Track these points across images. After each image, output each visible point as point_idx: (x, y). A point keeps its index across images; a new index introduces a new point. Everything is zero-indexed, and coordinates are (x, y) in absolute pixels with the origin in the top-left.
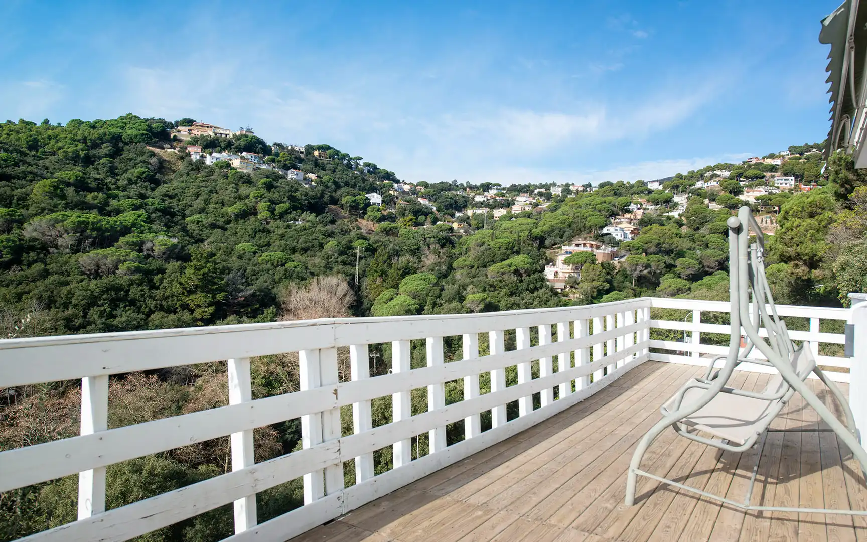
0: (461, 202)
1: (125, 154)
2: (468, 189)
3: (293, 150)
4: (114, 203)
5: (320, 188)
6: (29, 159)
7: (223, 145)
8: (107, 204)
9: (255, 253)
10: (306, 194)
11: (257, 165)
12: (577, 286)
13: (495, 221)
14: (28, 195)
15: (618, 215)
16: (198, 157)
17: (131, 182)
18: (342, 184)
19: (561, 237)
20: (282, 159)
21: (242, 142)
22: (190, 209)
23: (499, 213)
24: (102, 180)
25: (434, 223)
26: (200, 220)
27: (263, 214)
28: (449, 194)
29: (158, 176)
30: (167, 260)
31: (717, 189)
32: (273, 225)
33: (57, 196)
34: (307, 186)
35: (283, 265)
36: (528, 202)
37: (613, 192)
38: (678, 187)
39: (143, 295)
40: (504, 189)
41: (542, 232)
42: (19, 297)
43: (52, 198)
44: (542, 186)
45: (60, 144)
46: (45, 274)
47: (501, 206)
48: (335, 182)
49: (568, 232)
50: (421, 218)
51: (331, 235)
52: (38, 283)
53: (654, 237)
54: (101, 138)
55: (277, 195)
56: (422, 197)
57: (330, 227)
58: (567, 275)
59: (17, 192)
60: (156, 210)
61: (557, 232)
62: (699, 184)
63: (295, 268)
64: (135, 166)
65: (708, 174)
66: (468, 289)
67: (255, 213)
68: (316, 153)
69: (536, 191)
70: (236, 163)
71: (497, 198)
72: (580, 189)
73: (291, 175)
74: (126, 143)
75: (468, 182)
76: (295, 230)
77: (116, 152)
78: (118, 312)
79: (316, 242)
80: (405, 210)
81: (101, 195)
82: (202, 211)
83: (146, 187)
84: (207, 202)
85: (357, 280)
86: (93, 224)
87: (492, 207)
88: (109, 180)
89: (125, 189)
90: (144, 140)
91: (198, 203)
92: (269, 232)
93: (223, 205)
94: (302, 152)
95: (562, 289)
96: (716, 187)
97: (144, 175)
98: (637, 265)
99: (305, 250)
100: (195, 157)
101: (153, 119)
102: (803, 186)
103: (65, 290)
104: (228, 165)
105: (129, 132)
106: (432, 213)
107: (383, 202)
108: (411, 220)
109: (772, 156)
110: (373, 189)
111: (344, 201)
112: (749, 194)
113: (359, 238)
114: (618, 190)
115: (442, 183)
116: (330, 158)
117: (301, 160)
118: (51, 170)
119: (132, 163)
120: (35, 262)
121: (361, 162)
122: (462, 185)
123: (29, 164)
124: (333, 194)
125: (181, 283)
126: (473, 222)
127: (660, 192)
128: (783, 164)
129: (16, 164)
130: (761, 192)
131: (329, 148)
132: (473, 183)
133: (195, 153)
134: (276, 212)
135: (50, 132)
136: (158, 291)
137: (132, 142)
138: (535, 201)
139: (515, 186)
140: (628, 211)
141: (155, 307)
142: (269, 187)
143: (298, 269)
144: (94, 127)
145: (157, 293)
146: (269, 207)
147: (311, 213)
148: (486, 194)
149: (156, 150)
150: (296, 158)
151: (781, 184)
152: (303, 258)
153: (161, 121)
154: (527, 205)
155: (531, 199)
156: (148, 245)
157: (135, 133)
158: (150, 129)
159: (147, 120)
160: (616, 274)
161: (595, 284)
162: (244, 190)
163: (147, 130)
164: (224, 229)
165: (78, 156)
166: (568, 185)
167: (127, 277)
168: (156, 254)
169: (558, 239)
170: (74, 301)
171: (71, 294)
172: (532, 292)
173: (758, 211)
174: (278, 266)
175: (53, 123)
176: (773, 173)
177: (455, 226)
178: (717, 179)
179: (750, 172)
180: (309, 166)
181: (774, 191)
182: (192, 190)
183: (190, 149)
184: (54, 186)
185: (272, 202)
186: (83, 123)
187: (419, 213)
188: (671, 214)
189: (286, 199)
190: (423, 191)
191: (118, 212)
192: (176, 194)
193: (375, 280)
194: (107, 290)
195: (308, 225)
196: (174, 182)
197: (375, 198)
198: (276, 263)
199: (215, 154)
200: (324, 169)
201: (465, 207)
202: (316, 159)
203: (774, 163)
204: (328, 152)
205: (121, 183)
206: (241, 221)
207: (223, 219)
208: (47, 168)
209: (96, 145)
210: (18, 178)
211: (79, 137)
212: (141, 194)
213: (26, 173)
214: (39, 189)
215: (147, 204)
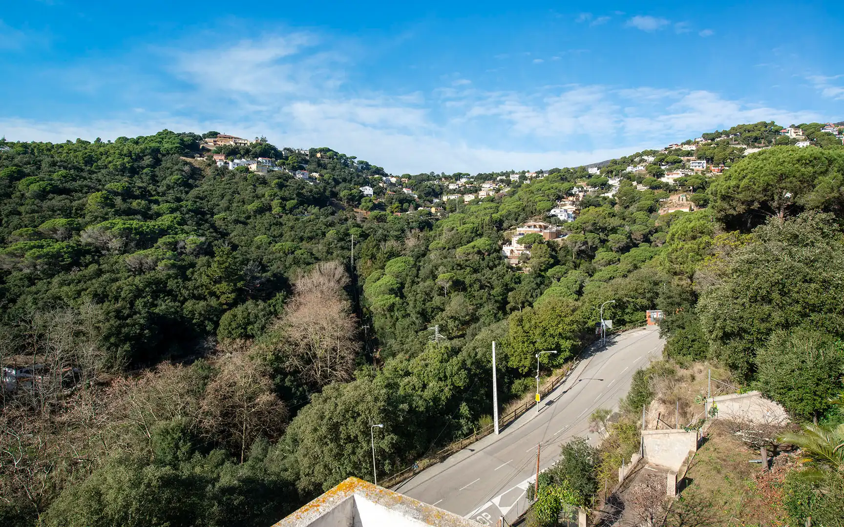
0: (437, 190)
1: (163, 164)
2: (443, 179)
3: (300, 153)
4: (155, 207)
5: (322, 184)
6: (85, 174)
7: (242, 153)
8: (149, 209)
9: (270, 243)
10: (311, 191)
11: (271, 168)
12: (528, 261)
13: (465, 206)
14: (84, 205)
15: (563, 198)
16: (222, 164)
17: (169, 187)
18: (341, 180)
19: (516, 220)
20: (291, 162)
21: (258, 149)
22: (217, 208)
23: (469, 198)
24: (145, 188)
25: (416, 209)
26: (226, 217)
27: (276, 210)
28: (428, 183)
29: (191, 181)
30: (197, 256)
31: (644, 172)
32: (285, 217)
33: (107, 205)
34: (312, 184)
35: (293, 253)
36: (492, 188)
37: (560, 178)
38: (612, 172)
39: (178, 287)
40: (472, 177)
41: (501, 216)
42: (79, 293)
43: (103, 208)
44: (503, 174)
45: (110, 159)
46: (99, 273)
47: (470, 192)
48: (334, 179)
49: (523, 215)
50: (405, 205)
51: (332, 225)
52: (94, 281)
53: (590, 218)
54: (143, 151)
55: (287, 194)
56: (406, 187)
57: (330, 218)
58: (521, 252)
59: (75, 203)
60: (190, 210)
61: (513, 215)
62: (629, 169)
63: (302, 254)
64: (171, 174)
65: (637, 159)
66: (440, 269)
67: (270, 209)
68: (319, 155)
69: (498, 179)
70: (253, 167)
71: (467, 186)
72: (534, 175)
73: (299, 176)
74: (164, 155)
75: (443, 173)
76: (303, 222)
77: (157, 162)
78: (159, 302)
79: (319, 232)
80: (392, 199)
81: (143, 202)
82: (228, 209)
83: (181, 191)
84: (230, 201)
85: (352, 262)
86: (136, 229)
87: (463, 193)
88: (151, 187)
89: (164, 194)
90: (178, 152)
91: (224, 203)
92: (281, 224)
93: (244, 203)
94: (307, 155)
95: (516, 264)
96: (643, 171)
97: (180, 181)
98: (576, 242)
99: (310, 238)
100: (219, 164)
101: (184, 133)
102: (713, 168)
103: (115, 286)
104: (247, 170)
105: (166, 146)
106: (414, 200)
107: (374, 193)
108: (398, 207)
109: (688, 143)
110: (366, 183)
111: (342, 194)
112: (669, 177)
113: (354, 226)
114: (564, 175)
115: (422, 174)
116: (330, 159)
117: (307, 162)
118: (104, 183)
119: (169, 172)
120: (91, 263)
121: (356, 161)
122: (438, 175)
123: (85, 179)
124: (334, 189)
125: (208, 276)
126: (448, 207)
127: (598, 177)
128: (698, 150)
129: (74, 180)
130: (679, 174)
131: (329, 150)
132: (447, 174)
133: (220, 160)
134: (287, 208)
135: (102, 149)
136: (190, 283)
137: (168, 154)
138: (497, 187)
139: (481, 174)
140: (572, 195)
141: (189, 295)
142: (281, 186)
143: (305, 256)
144: (137, 143)
145: (190, 284)
146: (281, 203)
147: (315, 207)
148: (458, 182)
149: (189, 160)
150: (302, 160)
151: (696, 166)
152: (309, 245)
153: (191, 135)
154: (491, 190)
155: (494, 186)
156: (181, 244)
157: (170, 146)
159: (179, 135)
160: (560, 250)
161: (543, 259)
162: (260, 190)
163: (179, 143)
164: (245, 224)
165: (125, 168)
166: (524, 172)
167: (165, 273)
168: (187, 251)
169: (514, 222)
170: (123, 294)
171: (120, 288)
172: (491, 269)
173: (677, 190)
174: (289, 254)
175: (105, 141)
176: (689, 158)
177: (433, 210)
178: (644, 164)
179: (671, 158)
180: (313, 166)
181: (689, 173)
182: (218, 193)
183: (216, 157)
184: (104, 198)
185: (284, 199)
186: (128, 139)
187: (404, 202)
188: (606, 195)
189: (295, 196)
190: (406, 182)
191: (158, 215)
192: (206, 196)
193: (366, 262)
194: (149, 284)
195: (313, 217)
196: (203, 186)
197: (368, 190)
198: (287, 251)
199: (236, 161)
200: (325, 168)
201: (441, 193)
202: (319, 160)
203: (689, 149)
204: (328, 154)
205: (160, 190)
206: (258, 217)
207: (244, 216)
208: (100, 181)
209: (139, 158)
210: (76, 191)
211: (125, 151)
212: (177, 197)
213: (82, 187)
214: (92, 200)
215: (182, 206)
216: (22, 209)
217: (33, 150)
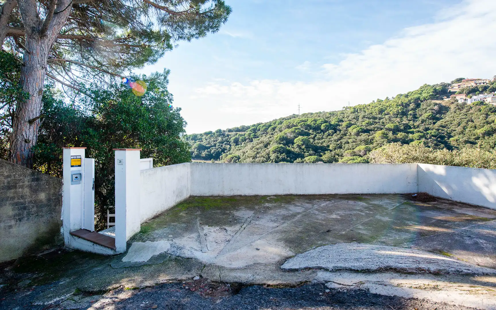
1: (421, 106)
4: (410, 136)
6: (377, 121)
7: (480, 90)
14: (374, 138)
16: (463, 101)
17: (422, 121)
21: (495, 86)
22: (454, 132)
24: (407, 124)
26: (458, 139)
29: (438, 116)
33: (384, 137)
43: (382, 139)
45: (391, 108)
54: (409, 101)
59: (370, 137)
60: (433, 136)
64: (426, 112)
70: (489, 100)
74: (422, 101)
77: (418, 106)
81: (403, 134)
82: (462, 133)
83: (431, 123)
84: (464, 128)
88: (411, 122)
89: (418, 126)
90: (431, 98)
91: (459, 129)
93: (476, 128)
97: (430, 117)
100: (460, 102)
101: (437, 84)
104: (482, 103)
105: (424, 95)
118: (385, 124)
119: (424, 111)
123: (377, 123)
129: (372, 124)
133: (461, 99)
135: (387, 104)
137: (424, 100)
144: (407, 96)
149: (438, 102)
153: (442, 84)
157: (426, 95)
158: (435, 90)
159: (434, 86)
163: (433, 92)
165: (398, 112)
175: (390, 98)
182: (455, 122)
183: (458, 98)
184: (383, 134)
186: (402, 95)
191: (411, 140)
192: (447, 125)
196: (446, 117)
199: (474, 97)
205: (416, 124)
206: (486, 138)
207: (474, 137)
208: (383, 123)
209: (407, 105)
210: (371, 130)
211: (400, 103)
212: (425, 128)
213: (375, 128)
214: (378, 135)
215: (427, 134)
216: (350, 141)
217: (357, 109)
